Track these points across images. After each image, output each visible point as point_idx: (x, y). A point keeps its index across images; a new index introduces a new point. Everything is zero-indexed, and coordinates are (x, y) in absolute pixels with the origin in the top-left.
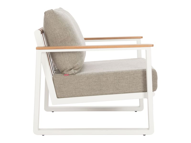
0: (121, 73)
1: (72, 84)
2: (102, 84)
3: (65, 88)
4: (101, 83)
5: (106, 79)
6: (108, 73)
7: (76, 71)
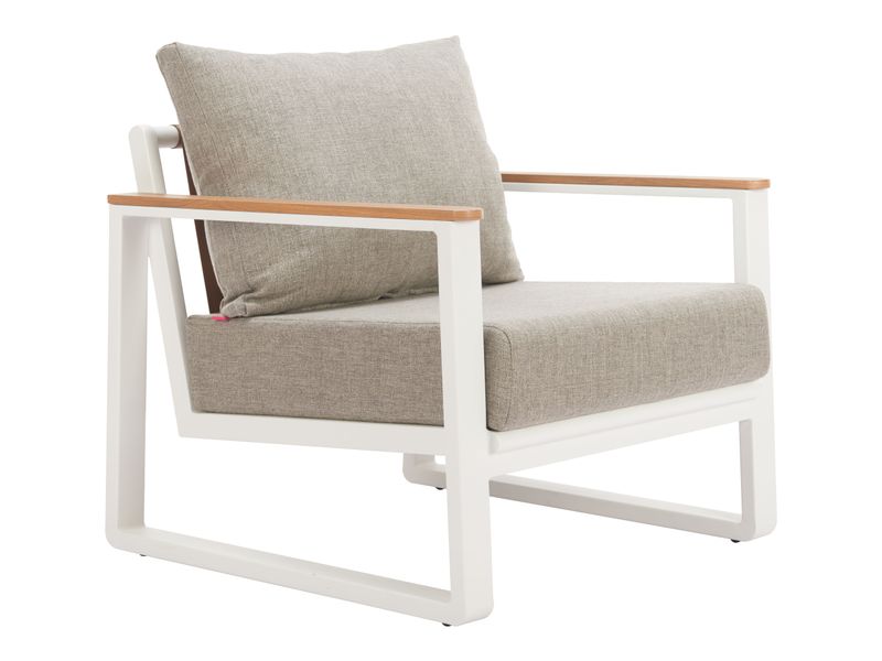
0: (385, 332)
1: (236, 357)
2: (325, 370)
3: (213, 372)
4: (323, 367)
5: (337, 350)
6: (344, 324)
7: (251, 306)
